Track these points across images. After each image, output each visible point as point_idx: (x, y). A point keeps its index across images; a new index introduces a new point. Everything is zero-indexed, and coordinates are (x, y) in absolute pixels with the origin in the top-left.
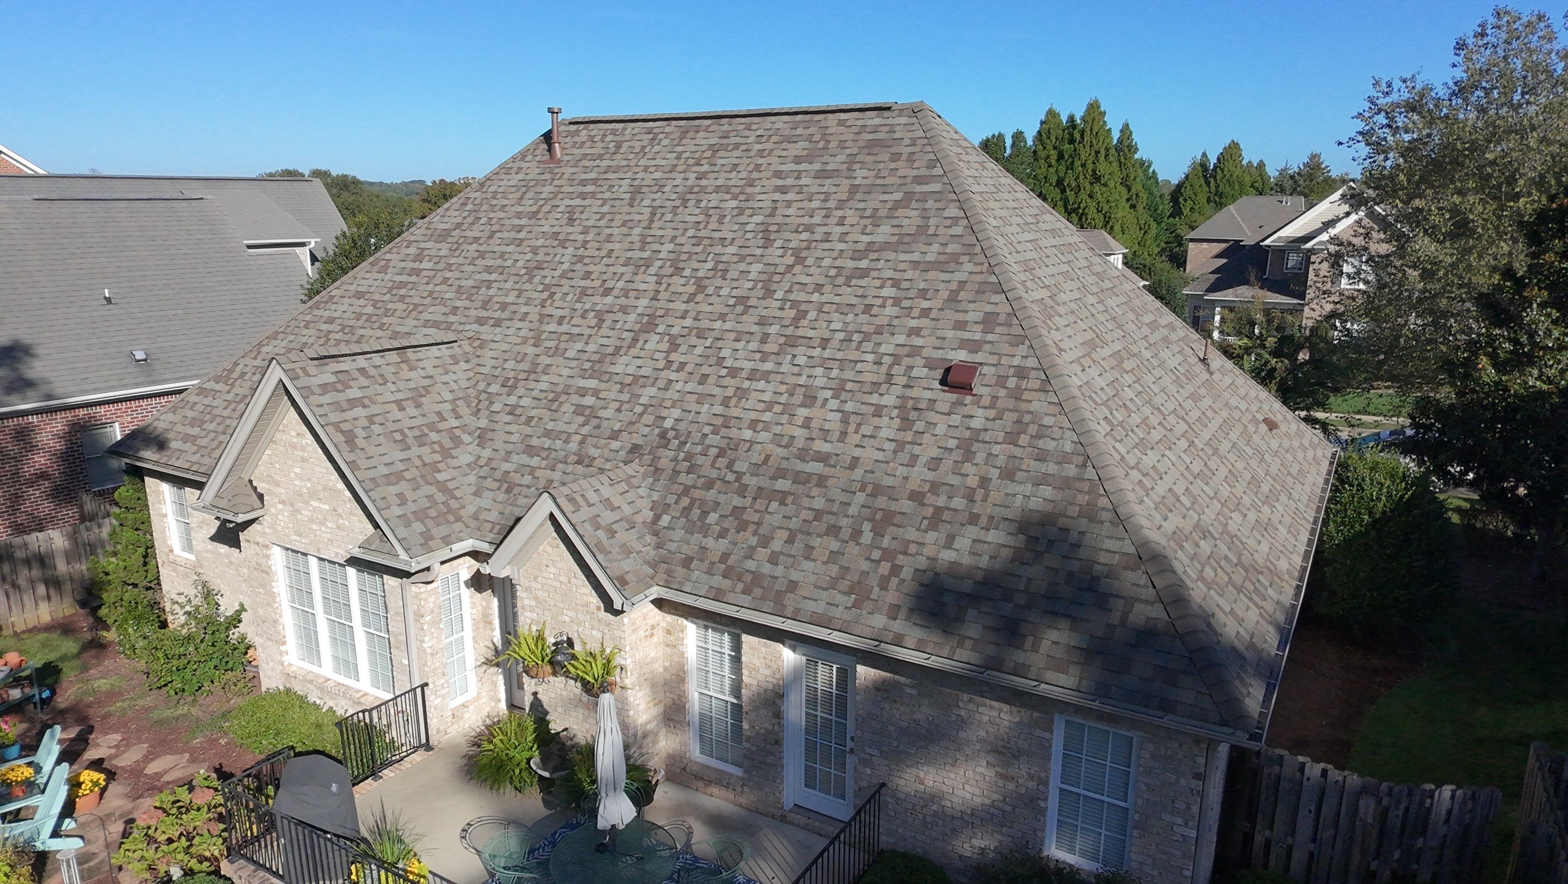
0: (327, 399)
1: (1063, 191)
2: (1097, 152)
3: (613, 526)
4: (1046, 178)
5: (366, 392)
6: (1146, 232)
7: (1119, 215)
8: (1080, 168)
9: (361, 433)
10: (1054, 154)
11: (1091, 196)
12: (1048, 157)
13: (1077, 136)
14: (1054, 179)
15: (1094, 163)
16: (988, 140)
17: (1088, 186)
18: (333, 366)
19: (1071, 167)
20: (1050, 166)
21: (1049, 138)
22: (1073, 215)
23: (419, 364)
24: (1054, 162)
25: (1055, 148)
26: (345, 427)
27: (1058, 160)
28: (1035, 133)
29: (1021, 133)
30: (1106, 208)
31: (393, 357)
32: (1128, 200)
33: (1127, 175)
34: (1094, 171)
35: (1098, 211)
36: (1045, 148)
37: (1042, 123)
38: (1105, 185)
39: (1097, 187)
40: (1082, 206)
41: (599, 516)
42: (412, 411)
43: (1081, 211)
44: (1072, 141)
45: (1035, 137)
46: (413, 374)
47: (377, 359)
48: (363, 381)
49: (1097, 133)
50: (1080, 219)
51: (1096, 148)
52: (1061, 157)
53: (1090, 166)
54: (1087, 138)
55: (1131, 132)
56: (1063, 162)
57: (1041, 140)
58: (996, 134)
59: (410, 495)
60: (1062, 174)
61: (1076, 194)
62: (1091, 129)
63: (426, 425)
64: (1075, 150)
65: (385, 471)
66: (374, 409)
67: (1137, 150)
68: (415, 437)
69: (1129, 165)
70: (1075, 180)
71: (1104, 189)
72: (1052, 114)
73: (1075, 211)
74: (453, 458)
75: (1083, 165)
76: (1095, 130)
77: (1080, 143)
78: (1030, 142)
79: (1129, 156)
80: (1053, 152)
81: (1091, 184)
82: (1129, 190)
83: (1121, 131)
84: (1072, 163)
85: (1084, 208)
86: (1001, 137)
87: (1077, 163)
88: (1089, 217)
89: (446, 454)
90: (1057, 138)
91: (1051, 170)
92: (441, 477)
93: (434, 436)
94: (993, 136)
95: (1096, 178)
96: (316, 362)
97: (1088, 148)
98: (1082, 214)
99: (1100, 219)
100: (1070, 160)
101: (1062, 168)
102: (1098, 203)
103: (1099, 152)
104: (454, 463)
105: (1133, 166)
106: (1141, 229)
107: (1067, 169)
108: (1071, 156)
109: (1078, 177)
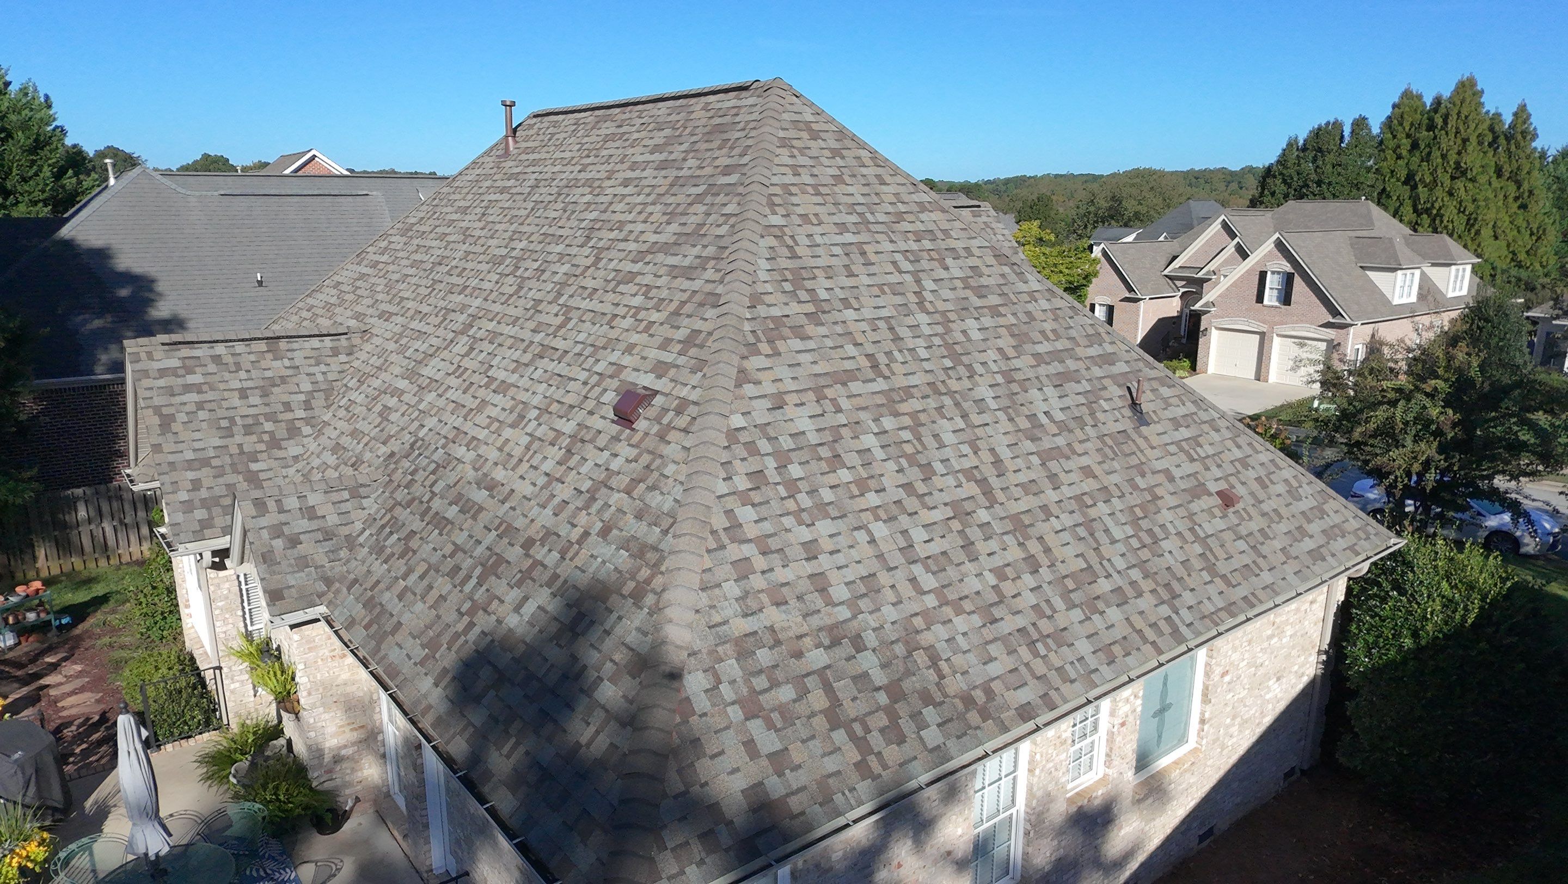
0: (162, 382)
1: (1414, 187)
2: (1465, 141)
3: (302, 537)
4: (1392, 172)
5: (209, 379)
6: (1539, 238)
7: (1491, 215)
8: (1440, 160)
9: (182, 417)
10: (1406, 143)
11: (1451, 194)
12: (1399, 146)
13: (1439, 121)
14: (1403, 174)
15: (1459, 153)
16: (1319, 129)
17: (1447, 182)
18: (185, 352)
19: (1427, 158)
20: (1399, 157)
21: (1401, 124)
22: (1425, 216)
23: (289, 355)
24: (1404, 153)
25: (1408, 136)
26: (165, 411)
27: (1410, 151)
28: (1383, 119)
29: (1365, 119)
30: (1471, 208)
31: (262, 346)
32: (1516, 199)
33: (1518, 169)
34: (1458, 164)
35: (1459, 211)
36: (1394, 137)
37: (1394, 106)
38: (1473, 180)
39: (1459, 184)
40: (1437, 205)
41: (286, 524)
42: (255, 399)
43: (1435, 212)
44: (1431, 127)
45: (1384, 124)
46: (277, 364)
47: (240, 348)
48: (212, 368)
49: (1466, 117)
50: (1434, 220)
51: (1464, 135)
52: (1415, 146)
53: (1453, 157)
54: (1452, 122)
55: (1529, 116)
56: (1417, 154)
57: (1390, 127)
58: (1332, 121)
59: (206, 482)
60: (1413, 167)
61: (1431, 190)
62: (1459, 113)
63: (265, 415)
64: (1435, 138)
65: (189, 455)
66: (210, 396)
67: (1535, 136)
68: (244, 426)
69: (1522, 155)
70: (1431, 174)
71: (1470, 185)
72: (1407, 94)
73: (1427, 211)
74: (280, 448)
75: (1444, 157)
76: (1465, 112)
77: (1442, 128)
78: (1376, 130)
79: (1522, 144)
80: (1404, 141)
81: (1453, 178)
82: (1519, 188)
83: (1515, 114)
84: (1429, 154)
85: (1440, 208)
86: (1338, 125)
87: (1436, 154)
88: (1445, 219)
89: (275, 443)
90: (1412, 124)
91: (1400, 162)
92: (254, 467)
93: (268, 426)
94: (1328, 123)
95: (1460, 172)
96: (167, 347)
97: (1452, 136)
98: (1437, 215)
99: (1460, 223)
100: (1427, 150)
101: (1416, 160)
102: (1460, 203)
103: (1468, 140)
104: (281, 454)
105: (1528, 157)
106: (1532, 234)
107: (1422, 161)
108: (1428, 146)
109: (1435, 170)
